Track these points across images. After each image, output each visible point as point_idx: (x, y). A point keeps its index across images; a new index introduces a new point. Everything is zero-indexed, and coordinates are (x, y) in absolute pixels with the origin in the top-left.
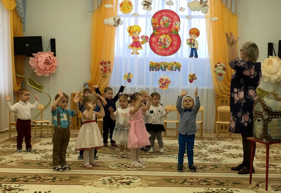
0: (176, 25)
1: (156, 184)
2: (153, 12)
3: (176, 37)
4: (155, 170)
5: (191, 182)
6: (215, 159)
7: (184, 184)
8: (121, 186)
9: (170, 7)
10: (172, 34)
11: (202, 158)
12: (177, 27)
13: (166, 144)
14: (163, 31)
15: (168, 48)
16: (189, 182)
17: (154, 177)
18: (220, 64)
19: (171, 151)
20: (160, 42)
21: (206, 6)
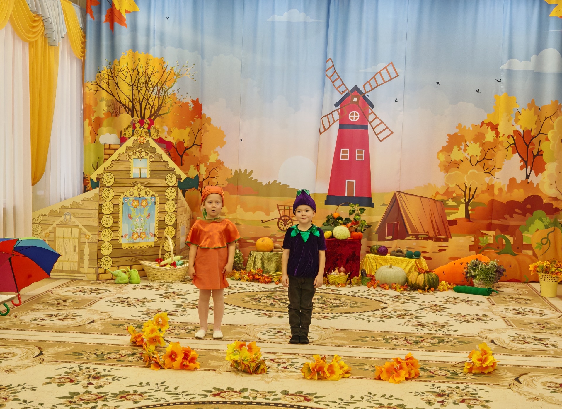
4: (337, 343)
6: (435, 324)
11: (413, 321)
19: (355, 305)
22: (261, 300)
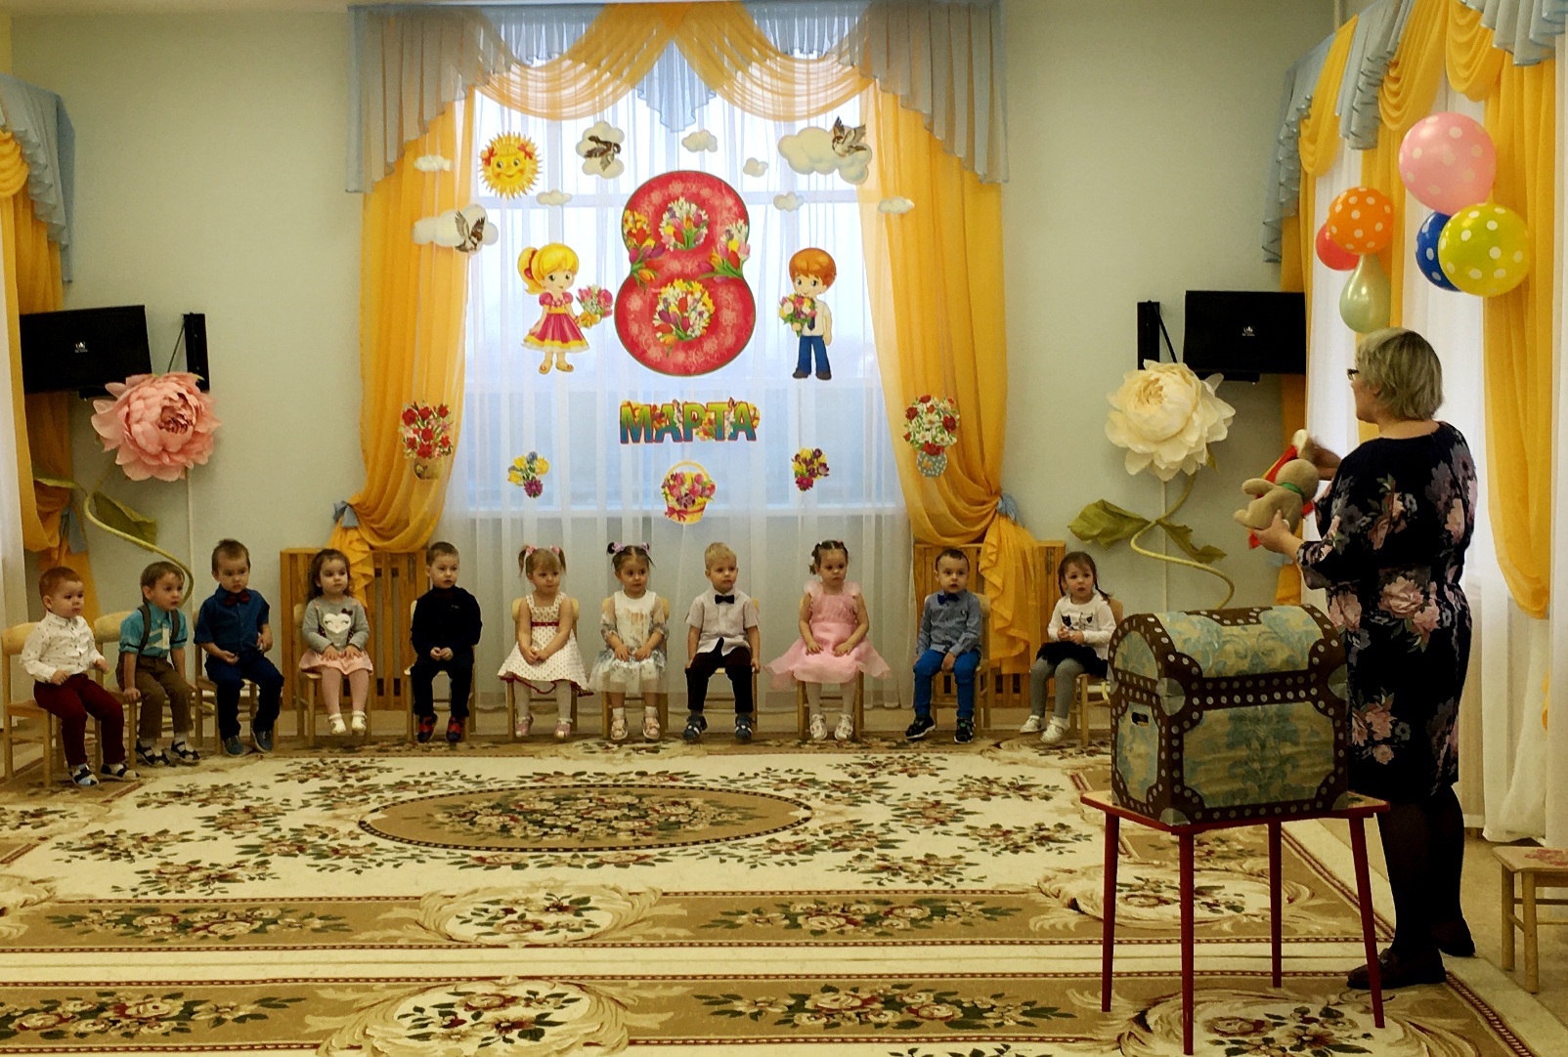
0: (731, 237)
1: (665, 1027)
2: (628, 184)
3: (732, 289)
4: (658, 937)
5: (830, 1013)
6: (928, 861)
7: (796, 1026)
8: (499, 1046)
9: (702, 161)
10: (717, 278)
11: (872, 856)
12: (733, 246)
13: (703, 778)
14: (675, 266)
15: (700, 340)
16: (817, 1011)
17: (655, 986)
18: (929, 404)
19: (726, 817)
20: (664, 315)
21: (858, 149)
22: (476, 819)
